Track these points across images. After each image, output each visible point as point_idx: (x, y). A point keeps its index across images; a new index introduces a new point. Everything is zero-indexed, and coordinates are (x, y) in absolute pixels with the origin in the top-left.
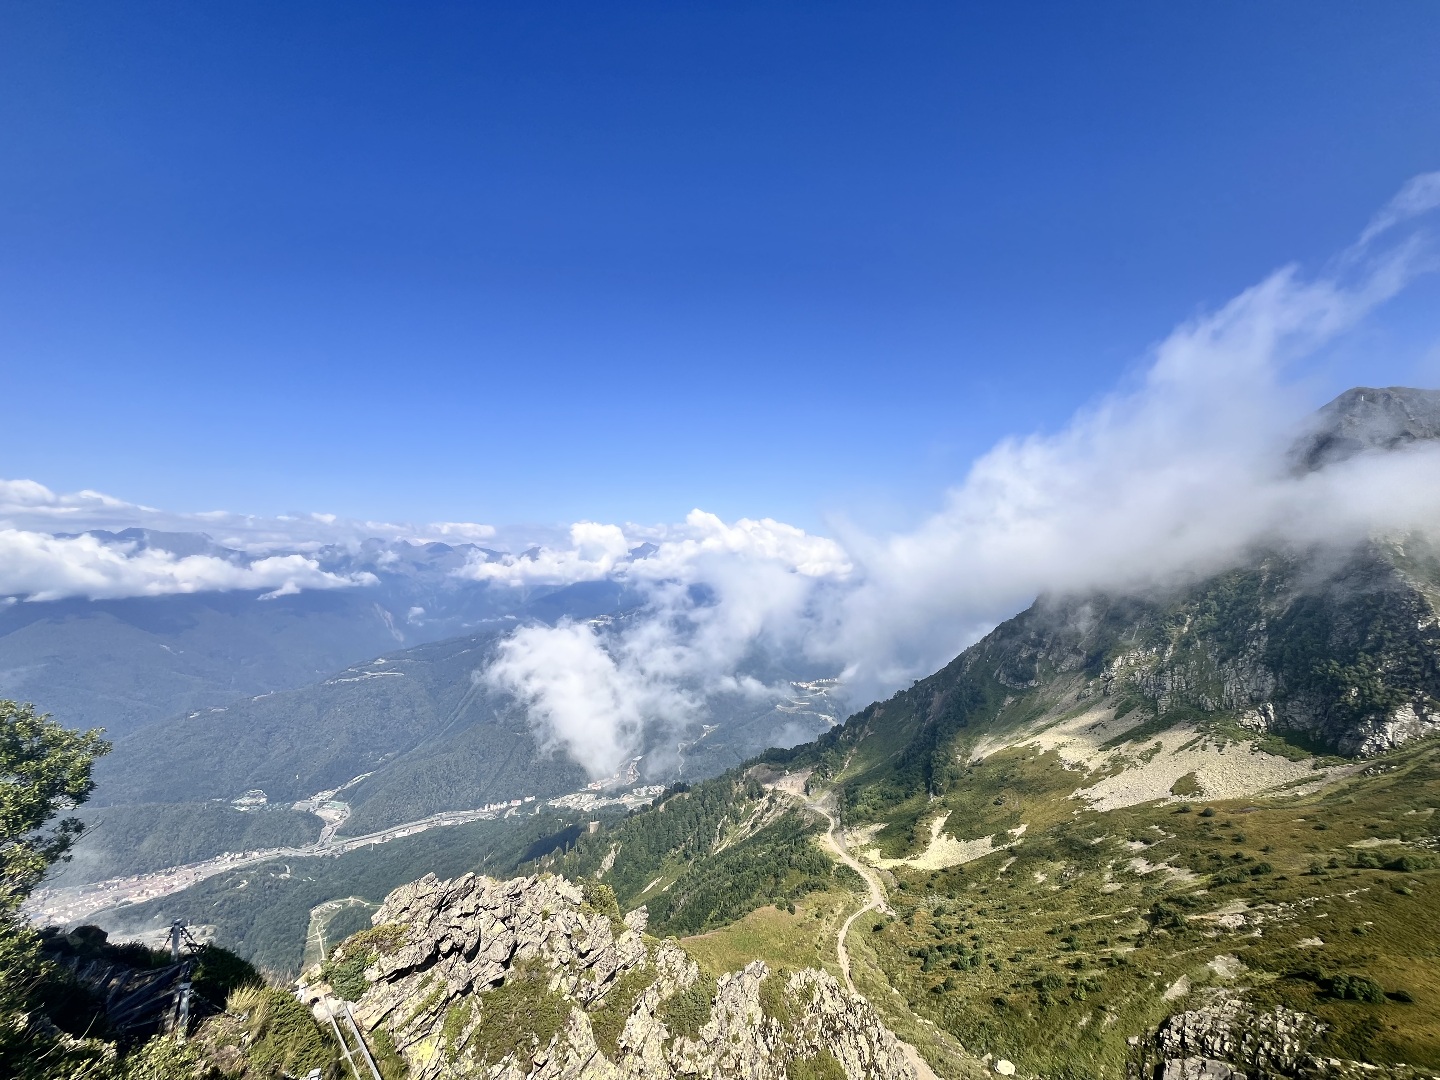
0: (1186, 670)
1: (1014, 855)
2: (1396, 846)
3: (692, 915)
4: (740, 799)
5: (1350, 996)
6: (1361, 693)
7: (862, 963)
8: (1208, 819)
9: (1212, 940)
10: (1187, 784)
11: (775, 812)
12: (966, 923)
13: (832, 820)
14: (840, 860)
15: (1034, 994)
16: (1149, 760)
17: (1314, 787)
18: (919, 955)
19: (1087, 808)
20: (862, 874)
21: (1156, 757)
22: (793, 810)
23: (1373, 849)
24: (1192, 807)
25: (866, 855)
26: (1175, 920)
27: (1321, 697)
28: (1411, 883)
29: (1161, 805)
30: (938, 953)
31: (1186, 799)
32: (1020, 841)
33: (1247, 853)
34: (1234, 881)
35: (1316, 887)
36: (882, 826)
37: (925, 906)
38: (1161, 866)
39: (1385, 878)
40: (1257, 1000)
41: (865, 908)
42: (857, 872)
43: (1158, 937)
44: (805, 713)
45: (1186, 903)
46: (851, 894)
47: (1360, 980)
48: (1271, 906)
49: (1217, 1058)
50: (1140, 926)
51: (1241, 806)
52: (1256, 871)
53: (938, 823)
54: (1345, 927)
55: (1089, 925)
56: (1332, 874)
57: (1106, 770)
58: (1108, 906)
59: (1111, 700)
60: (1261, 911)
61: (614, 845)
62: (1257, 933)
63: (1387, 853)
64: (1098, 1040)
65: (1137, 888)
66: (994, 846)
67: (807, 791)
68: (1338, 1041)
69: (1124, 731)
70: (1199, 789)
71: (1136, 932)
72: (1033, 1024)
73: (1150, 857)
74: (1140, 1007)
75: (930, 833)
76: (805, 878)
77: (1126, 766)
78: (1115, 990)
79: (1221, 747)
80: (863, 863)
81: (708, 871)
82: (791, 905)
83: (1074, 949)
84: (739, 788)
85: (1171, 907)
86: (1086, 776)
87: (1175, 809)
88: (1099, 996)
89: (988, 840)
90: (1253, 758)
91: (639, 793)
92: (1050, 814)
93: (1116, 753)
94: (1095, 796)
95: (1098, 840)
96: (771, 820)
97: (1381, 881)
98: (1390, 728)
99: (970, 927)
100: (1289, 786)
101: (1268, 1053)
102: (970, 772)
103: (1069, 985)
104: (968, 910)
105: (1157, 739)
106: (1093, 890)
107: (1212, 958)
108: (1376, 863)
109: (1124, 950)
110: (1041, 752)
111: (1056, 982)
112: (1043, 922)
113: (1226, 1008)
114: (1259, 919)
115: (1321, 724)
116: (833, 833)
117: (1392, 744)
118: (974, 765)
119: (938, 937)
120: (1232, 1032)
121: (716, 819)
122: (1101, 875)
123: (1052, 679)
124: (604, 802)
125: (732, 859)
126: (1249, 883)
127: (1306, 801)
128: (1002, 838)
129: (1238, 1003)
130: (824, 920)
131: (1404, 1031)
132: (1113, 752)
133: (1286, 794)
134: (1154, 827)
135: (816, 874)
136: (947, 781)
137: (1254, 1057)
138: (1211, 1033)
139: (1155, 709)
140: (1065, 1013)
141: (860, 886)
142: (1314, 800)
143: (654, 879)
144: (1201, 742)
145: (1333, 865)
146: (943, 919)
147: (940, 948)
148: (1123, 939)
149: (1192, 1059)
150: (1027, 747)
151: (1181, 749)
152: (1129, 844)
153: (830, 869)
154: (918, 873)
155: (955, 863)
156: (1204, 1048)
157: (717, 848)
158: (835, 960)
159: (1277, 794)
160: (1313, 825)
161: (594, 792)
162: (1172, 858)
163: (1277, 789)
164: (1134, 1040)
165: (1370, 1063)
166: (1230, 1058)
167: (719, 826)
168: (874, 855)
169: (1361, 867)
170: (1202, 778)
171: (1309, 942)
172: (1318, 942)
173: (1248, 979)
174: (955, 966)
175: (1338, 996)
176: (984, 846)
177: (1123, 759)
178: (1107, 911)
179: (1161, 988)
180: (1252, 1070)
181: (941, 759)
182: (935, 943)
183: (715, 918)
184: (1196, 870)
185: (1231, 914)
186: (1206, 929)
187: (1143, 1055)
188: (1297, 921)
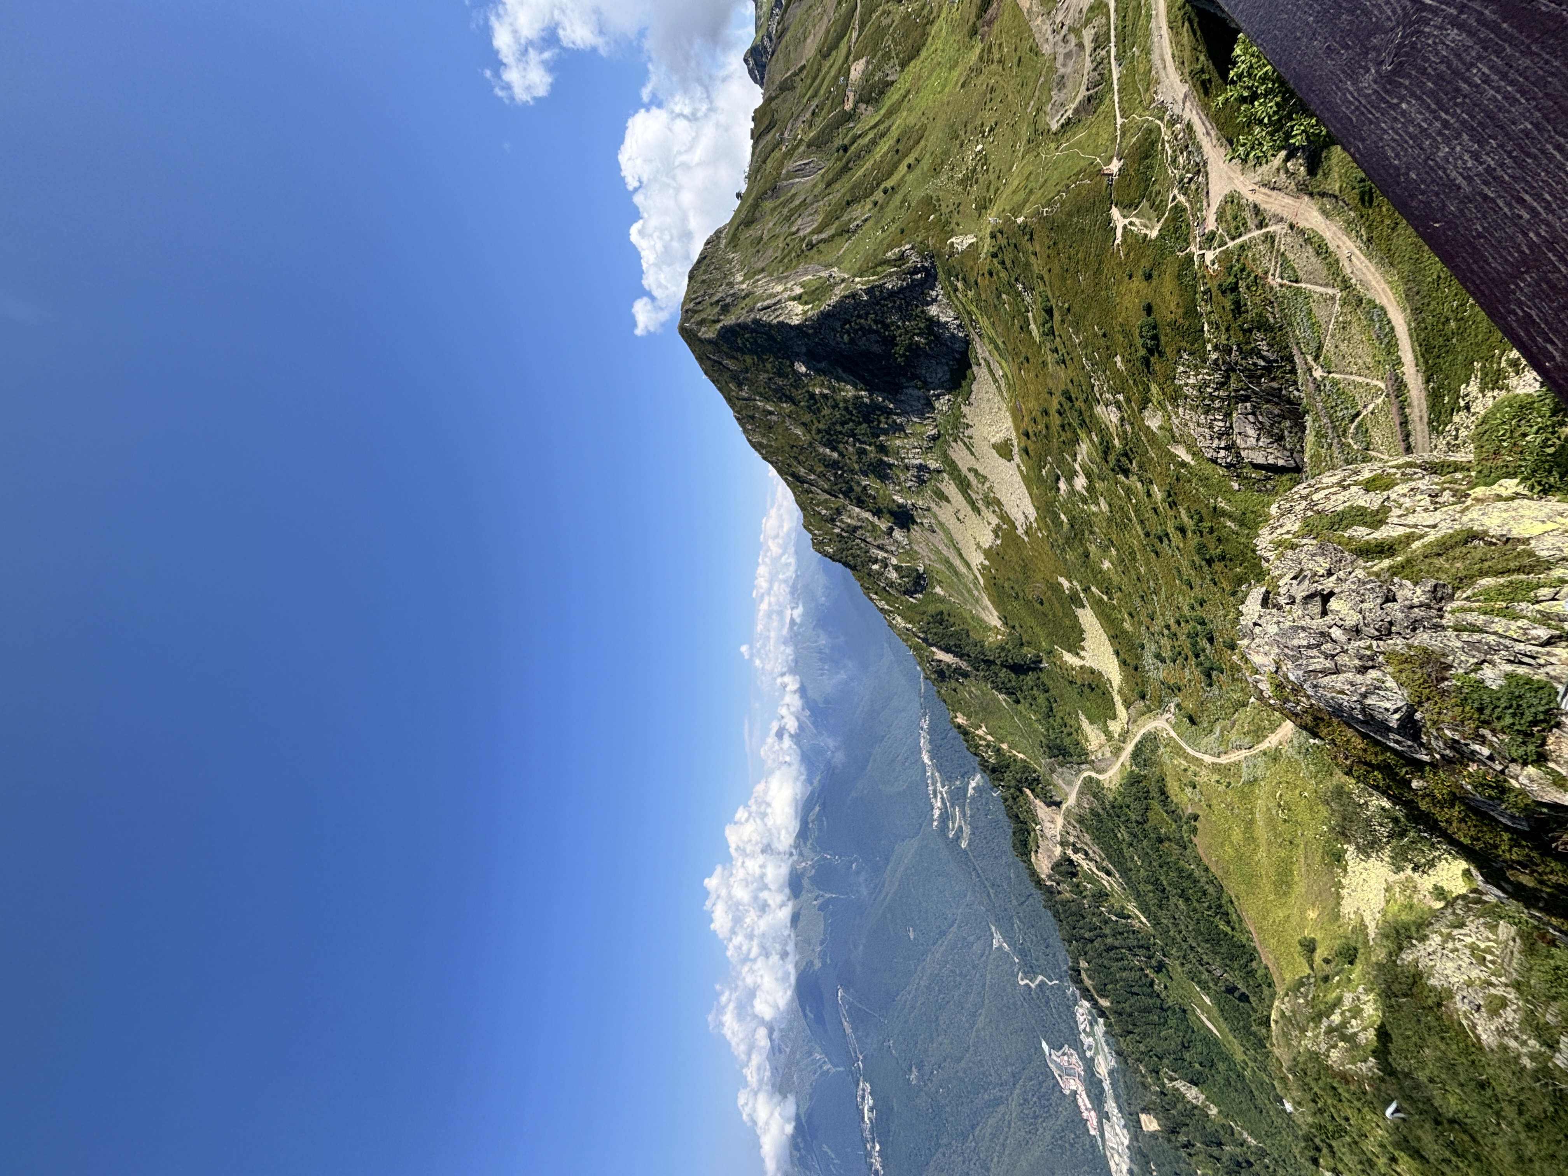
0: (904, 448)
1: (1089, 588)
2: (1034, 316)
3: (1233, 958)
4: (1078, 889)
5: (1155, 338)
6: (918, 335)
7: (1233, 736)
8: (1031, 434)
9: (1133, 428)
10: (1004, 450)
11: (1086, 844)
12: (1166, 632)
13: (1086, 774)
14: (1128, 764)
15: (1218, 566)
16: (985, 478)
17: (995, 366)
18: (1209, 676)
19: (1035, 525)
20: (1138, 738)
21: (981, 471)
22: (1081, 820)
23: (1038, 328)
24: (1023, 445)
25: (1116, 736)
26: (1122, 455)
27: (922, 359)
28: (1060, 304)
29: (1023, 468)
30: (1202, 658)
31: (1016, 450)
32: (1075, 583)
33: (1055, 405)
34: (1081, 414)
35: (1075, 360)
36: (1082, 717)
37: (1157, 672)
38: (1077, 467)
39: (1060, 318)
40: (1176, 396)
41: (1173, 734)
42: (1136, 745)
43: (1140, 467)
44: (968, 813)
45: (1106, 450)
46: (1162, 750)
47: (1141, 332)
48: (1096, 388)
49: (1231, 424)
50: (1134, 482)
51: (1016, 414)
52: (1070, 399)
53: (1069, 658)
54: (1103, 342)
55: (1142, 522)
56: (1062, 350)
57: (997, 509)
58: (1121, 508)
59: (933, 505)
60: (1101, 395)
61: (1166, 1081)
62: (1120, 397)
63: (1040, 321)
64: (1244, 514)
65: (1099, 485)
66: (1084, 607)
67: (1058, 804)
68: (1192, 345)
69: (960, 496)
70: (1006, 441)
71: (1139, 485)
72: (1246, 568)
73: (1071, 476)
74: (1204, 480)
75: (1081, 667)
76: (1155, 805)
77: (992, 495)
78: (1196, 500)
79: (968, 426)
80: (1125, 738)
81: (1171, 933)
82: (1189, 818)
83: (1167, 535)
84: (1066, 892)
85: (1112, 459)
86: (1005, 526)
87: (1025, 457)
88: (1204, 512)
89: (1079, 612)
90: (975, 405)
91: (1090, 1048)
92: (1045, 556)
93: (981, 502)
94: (1022, 518)
95: (1063, 516)
96: (1096, 848)
97: (1063, 321)
98: (943, 319)
99: (1168, 627)
100: (996, 381)
101: (1216, 390)
102: (1014, 627)
103: (1202, 536)
104: (1152, 630)
105: (964, 471)
106: (1110, 520)
107: (1149, 427)
108: (1049, 325)
109: (1158, 494)
110: (986, 563)
111: (1201, 549)
112: (1147, 563)
113: (1188, 417)
114: (1109, 396)
115: (944, 361)
116: (1100, 772)
117: (956, 319)
118: (1006, 624)
119: (1186, 659)
120: (1206, 413)
121: (1106, 922)
122: (1094, 514)
123: (916, 552)
124: (1111, 1106)
125: (1152, 899)
126: (1079, 404)
127: (1007, 370)
128: (1074, 599)
129: (1181, 410)
130: (1197, 779)
131: (1173, 307)
132: (980, 504)
133: (1003, 383)
134: (1044, 472)
135: (1148, 792)
136: (1025, 650)
137: (1223, 400)
138: (1211, 427)
139: (939, 472)
140: (1227, 540)
141: (1151, 740)
142: (1004, 364)
143: (1198, 1018)
144: (966, 439)
145: (1056, 351)
146: (1167, 654)
147: (1197, 656)
148: (1149, 495)
149: (1238, 441)
150: (982, 575)
151: (972, 454)
152: (1062, 492)
153: (1139, 775)
154: (1126, 679)
155: (1107, 643)
156: (1227, 432)
157: (1141, 922)
158: (1237, 765)
159: (1003, 388)
160: (1026, 365)
161: (1100, 1124)
162: (1069, 459)
163: (999, 388)
164: (1236, 486)
165: (1203, 327)
166: (1228, 415)
167: (1114, 918)
168: (1115, 727)
169: (1053, 333)
170: (998, 438)
171: (1119, 364)
172: (1118, 359)
173: (1159, 403)
174: (1211, 640)
175: (1158, 346)
176: (1087, 617)
177: (986, 497)
178: (1126, 509)
179: (1183, 464)
180: (1233, 401)
181: (1003, 654)
182: (1193, 661)
183: (1228, 923)
184: (1076, 441)
185: (1110, 416)
186: (1125, 432)
187: (1246, 478)
188: (1104, 372)
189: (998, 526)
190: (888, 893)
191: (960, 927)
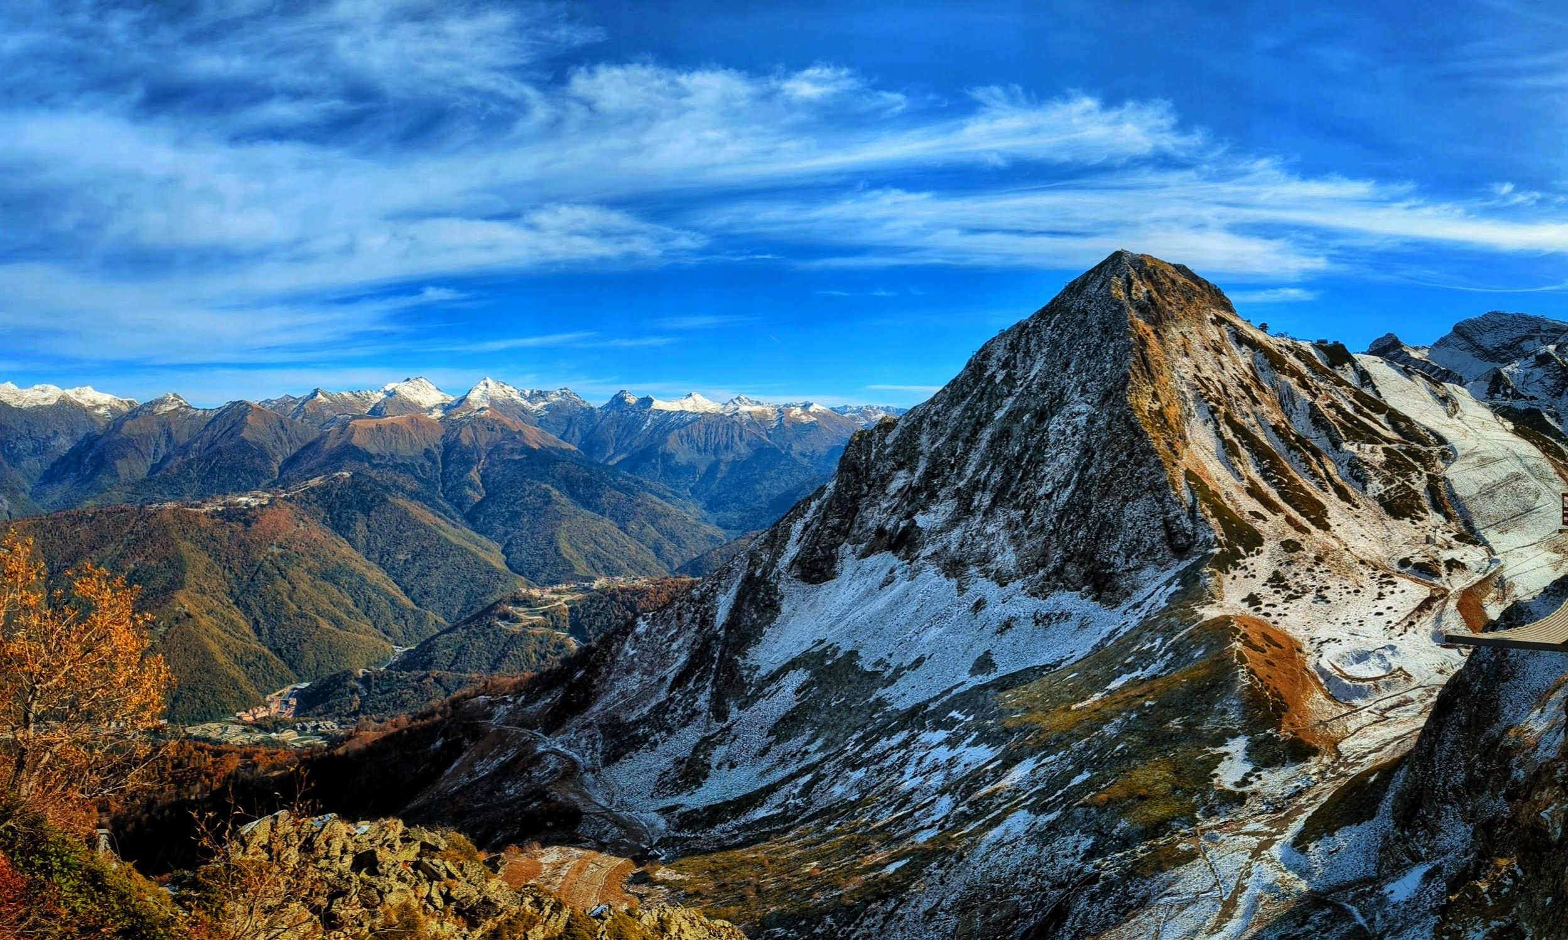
10: (983, 664)
24: (990, 685)
29: (961, 689)
31: (984, 678)
38: (961, 749)
44: (537, 631)
70: (994, 666)
73: (949, 743)
86: (887, 674)
87: (975, 689)
94: (898, 694)
110: (841, 654)
124: (257, 736)
152: (931, 735)
154: (694, 811)
161: (245, 723)
162: (971, 739)
170: (998, 655)
184: (992, 745)
189: (888, 666)
190: (447, 532)
191: (414, 611)
